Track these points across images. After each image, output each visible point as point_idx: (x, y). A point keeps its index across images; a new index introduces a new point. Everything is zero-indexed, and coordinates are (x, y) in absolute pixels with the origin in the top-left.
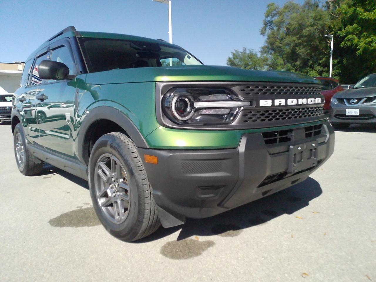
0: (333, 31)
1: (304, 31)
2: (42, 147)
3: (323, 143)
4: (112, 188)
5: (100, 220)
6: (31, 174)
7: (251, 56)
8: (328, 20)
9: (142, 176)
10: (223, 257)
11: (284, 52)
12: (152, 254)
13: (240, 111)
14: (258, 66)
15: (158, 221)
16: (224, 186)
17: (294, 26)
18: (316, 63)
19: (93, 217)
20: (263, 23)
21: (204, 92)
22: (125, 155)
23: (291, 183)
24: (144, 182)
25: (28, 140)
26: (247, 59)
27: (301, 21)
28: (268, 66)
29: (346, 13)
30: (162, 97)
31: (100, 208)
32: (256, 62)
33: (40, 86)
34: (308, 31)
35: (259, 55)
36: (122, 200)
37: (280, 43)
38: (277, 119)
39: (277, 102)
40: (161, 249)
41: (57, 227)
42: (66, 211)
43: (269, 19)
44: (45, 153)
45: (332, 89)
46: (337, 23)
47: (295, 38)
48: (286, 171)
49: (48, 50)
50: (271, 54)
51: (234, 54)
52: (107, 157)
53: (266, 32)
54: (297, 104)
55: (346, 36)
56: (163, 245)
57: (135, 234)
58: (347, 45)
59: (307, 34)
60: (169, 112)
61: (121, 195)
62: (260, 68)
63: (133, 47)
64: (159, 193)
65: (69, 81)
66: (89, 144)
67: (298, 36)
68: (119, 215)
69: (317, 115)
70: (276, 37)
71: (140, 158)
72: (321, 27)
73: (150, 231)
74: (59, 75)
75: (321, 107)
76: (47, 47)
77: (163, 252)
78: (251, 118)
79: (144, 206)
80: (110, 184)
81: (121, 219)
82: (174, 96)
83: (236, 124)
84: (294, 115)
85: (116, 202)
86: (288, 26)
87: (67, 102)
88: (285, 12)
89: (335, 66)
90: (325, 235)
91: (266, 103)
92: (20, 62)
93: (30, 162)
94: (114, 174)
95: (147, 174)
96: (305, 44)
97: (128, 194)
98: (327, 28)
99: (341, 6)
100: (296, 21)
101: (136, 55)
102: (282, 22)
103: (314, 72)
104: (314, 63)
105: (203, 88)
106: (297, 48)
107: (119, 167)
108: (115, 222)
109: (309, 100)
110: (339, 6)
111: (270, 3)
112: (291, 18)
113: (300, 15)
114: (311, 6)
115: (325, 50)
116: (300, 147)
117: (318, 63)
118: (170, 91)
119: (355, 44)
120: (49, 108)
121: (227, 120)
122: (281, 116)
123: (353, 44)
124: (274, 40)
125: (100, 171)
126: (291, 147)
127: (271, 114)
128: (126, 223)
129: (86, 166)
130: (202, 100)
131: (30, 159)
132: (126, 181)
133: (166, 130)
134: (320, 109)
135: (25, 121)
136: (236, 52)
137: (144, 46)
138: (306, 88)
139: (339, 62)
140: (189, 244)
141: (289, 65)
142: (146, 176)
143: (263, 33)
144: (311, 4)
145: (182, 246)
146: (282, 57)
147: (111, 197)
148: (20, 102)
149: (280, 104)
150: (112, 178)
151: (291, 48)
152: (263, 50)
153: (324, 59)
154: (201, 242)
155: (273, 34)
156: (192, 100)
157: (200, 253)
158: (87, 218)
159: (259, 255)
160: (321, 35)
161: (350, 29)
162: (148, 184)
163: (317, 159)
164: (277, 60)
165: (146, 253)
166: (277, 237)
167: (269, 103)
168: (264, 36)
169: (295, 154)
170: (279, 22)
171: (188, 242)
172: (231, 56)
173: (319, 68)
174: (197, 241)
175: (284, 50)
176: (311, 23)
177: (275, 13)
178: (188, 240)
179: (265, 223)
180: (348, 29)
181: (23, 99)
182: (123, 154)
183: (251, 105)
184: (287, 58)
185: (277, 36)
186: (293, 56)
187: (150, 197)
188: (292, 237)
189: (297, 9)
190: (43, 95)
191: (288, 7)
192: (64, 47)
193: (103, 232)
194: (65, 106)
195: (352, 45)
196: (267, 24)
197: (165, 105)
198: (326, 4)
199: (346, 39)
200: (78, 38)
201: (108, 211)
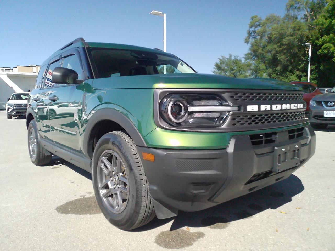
0: (311, 40)
1: (284, 40)
2: (52, 141)
3: (305, 144)
4: (112, 181)
5: (101, 208)
6: (41, 165)
7: (236, 62)
8: (306, 30)
9: (140, 171)
10: (212, 248)
11: (266, 59)
12: (147, 243)
13: (229, 115)
14: (242, 70)
15: (153, 212)
16: (214, 183)
17: (275, 36)
18: (296, 68)
19: (94, 206)
20: (247, 33)
21: (197, 98)
22: (125, 152)
23: (275, 180)
24: (141, 177)
25: (40, 135)
26: (232, 64)
27: (282, 31)
28: (251, 71)
29: (322, 25)
30: (160, 101)
31: (101, 198)
32: (241, 67)
33: (52, 89)
34: (288, 40)
35: (243, 61)
36: (121, 192)
37: (262, 50)
38: (263, 123)
39: (263, 108)
40: (155, 238)
41: (63, 214)
42: (71, 200)
43: (253, 29)
44: (54, 147)
45: (310, 92)
46: (315, 33)
47: (276, 46)
48: (271, 170)
49: (60, 58)
50: (254, 59)
51: (220, 60)
52: (108, 153)
53: (250, 41)
54: (281, 109)
55: (323, 45)
56: (157, 235)
57: (133, 224)
58: (324, 53)
59: (287, 43)
60: (165, 115)
61: (121, 188)
62: (244, 72)
63: (133, 56)
64: (155, 188)
65: (78, 85)
66: (94, 141)
67: (279, 44)
68: (118, 205)
69: (299, 118)
70: (258, 45)
71: (138, 155)
72: (299, 37)
73: (146, 221)
74: (70, 80)
75: (303, 112)
76: (60, 55)
77: (157, 241)
78: (240, 122)
79: (141, 199)
80: (111, 177)
81: (120, 210)
82: (170, 101)
83: (225, 127)
84: (279, 119)
85: (116, 194)
86: (269, 36)
87: (75, 103)
88: (267, 24)
89: (313, 72)
90: (308, 230)
91: (253, 108)
92: (35, 65)
93: (41, 154)
94: (114, 168)
95: (144, 170)
96: (285, 51)
97: (127, 187)
98: (306, 37)
99: (318, 18)
100: (277, 31)
101: (135, 63)
102: (264, 32)
103: (293, 76)
104: (293, 68)
105: (196, 94)
106: (278, 55)
107: (119, 162)
108: (115, 212)
109: (292, 105)
110: (316, 18)
111: (253, 16)
112: (272, 28)
113: (281, 26)
114: (291, 18)
115: (303, 57)
116: (285, 149)
117: (297, 68)
118: (167, 97)
119: (331, 52)
120: (58, 107)
121: (218, 123)
122: (266, 120)
123: (330, 51)
124: (257, 48)
125: (102, 165)
126: (276, 148)
127: (257, 118)
128: (124, 213)
129: (90, 160)
130: (195, 104)
131: (41, 151)
132: (125, 174)
133: (162, 131)
134: (302, 114)
135: (38, 117)
136: (223, 58)
137: (143, 55)
138: (289, 94)
139: (316, 68)
140: (181, 235)
141: (270, 70)
142: (143, 172)
143: (247, 42)
144: (291, 16)
145: (174, 236)
146: (264, 63)
147: (111, 189)
148: (34, 102)
149: (266, 109)
150: (113, 172)
151: (273, 55)
152: (247, 56)
153: (302, 65)
154: (192, 233)
155: (256, 42)
156: (186, 104)
157: (191, 243)
158: (89, 207)
159: (246, 248)
160: (300, 44)
161: (327, 38)
162: (145, 179)
163: (300, 159)
164: (259, 66)
165: (142, 241)
166: (263, 230)
167: (255, 108)
168: (248, 44)
169: (279, 155)
170: (262, 32)
171: (180, 232)
172: (218, 62)
173: (298, 73)
174: (188, 232)
175: (266, 56)
176: (291, 33)
177: (258, 24)
178: (180, 231)
179: (251, 217)
180: (325, 38)
181: (37, 99)
182: (124, 151)
183: (239, 110)
184: (269, 63)
185: (260, 44)
186: (274, 62)
187: (146, 190)
188: (277, 231)
189: (278, 20)
190: (55, 96)
191: (269, 19)
192: (74, 55)
193: (103, 220)
194: (72, 105)
195: (328, 53)
196: (251, 33)
197: (162, 109)
198: (304, 16)
199: (323, 47)
200: (87, 48)
201: (108, 201)
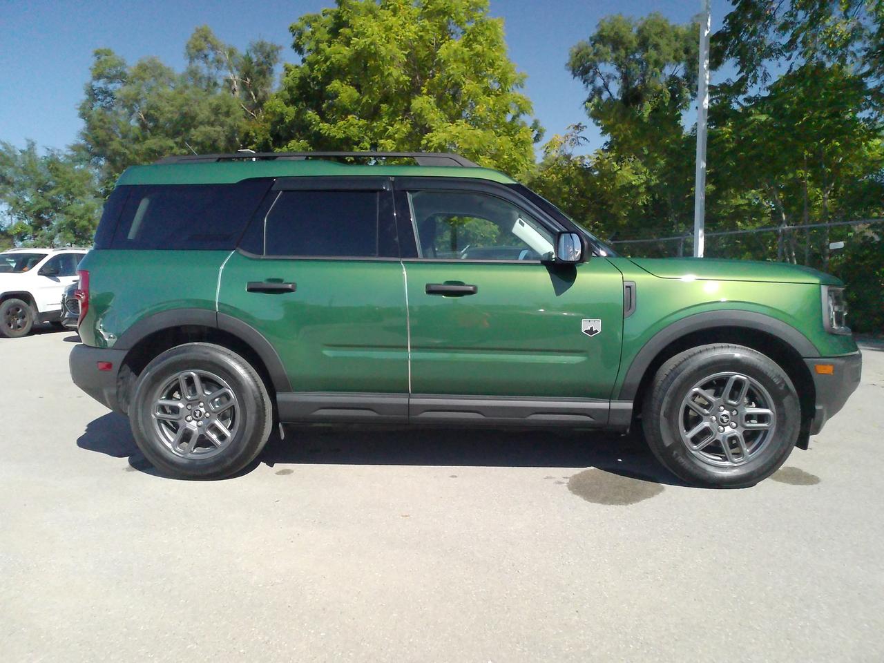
1: (194, 132)
4: (715, 420)
7: (56, 166)
8: (243, 119)
17: (168, 115)
20: (84, 92)
27: (187, 109)
34: (205, 134)
36: (745, 432)
37: (122, 144)
43: (101, 84)
47: (170, 143)
52: (717, 378)
59: (199, 139)
67: (179, 140)
72: (229, 130)
80: (713, 416)
85: (733, 438)
86: (149, 111)
88: (142, 79)
100: (174, 106)
102: (137, 100)
110: (256, 94)
111: (101, 48)
112: (160, 95)
114: (200, 80)
124: (105, 135)
136: (5, 149)
143: (84, 114)
150: (722, 406)
152: (74, 153)
155: (101, 120)
170: (129, 99)
177: (116, 75)
189: (169, 78)
191: (147, 68)
196: (96, 94)
